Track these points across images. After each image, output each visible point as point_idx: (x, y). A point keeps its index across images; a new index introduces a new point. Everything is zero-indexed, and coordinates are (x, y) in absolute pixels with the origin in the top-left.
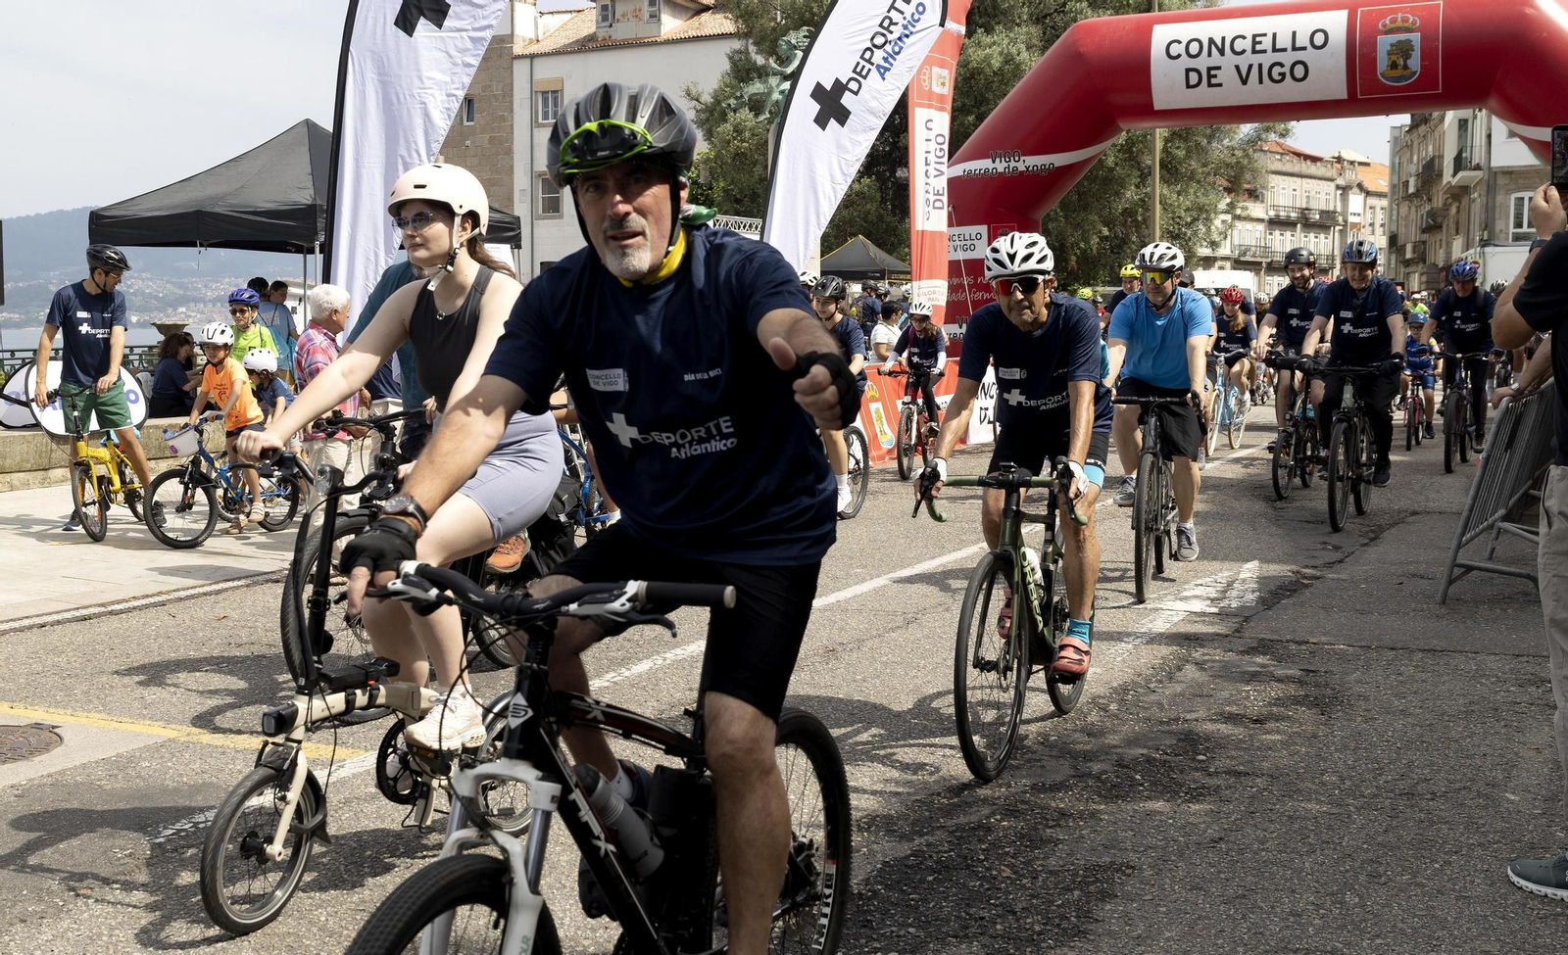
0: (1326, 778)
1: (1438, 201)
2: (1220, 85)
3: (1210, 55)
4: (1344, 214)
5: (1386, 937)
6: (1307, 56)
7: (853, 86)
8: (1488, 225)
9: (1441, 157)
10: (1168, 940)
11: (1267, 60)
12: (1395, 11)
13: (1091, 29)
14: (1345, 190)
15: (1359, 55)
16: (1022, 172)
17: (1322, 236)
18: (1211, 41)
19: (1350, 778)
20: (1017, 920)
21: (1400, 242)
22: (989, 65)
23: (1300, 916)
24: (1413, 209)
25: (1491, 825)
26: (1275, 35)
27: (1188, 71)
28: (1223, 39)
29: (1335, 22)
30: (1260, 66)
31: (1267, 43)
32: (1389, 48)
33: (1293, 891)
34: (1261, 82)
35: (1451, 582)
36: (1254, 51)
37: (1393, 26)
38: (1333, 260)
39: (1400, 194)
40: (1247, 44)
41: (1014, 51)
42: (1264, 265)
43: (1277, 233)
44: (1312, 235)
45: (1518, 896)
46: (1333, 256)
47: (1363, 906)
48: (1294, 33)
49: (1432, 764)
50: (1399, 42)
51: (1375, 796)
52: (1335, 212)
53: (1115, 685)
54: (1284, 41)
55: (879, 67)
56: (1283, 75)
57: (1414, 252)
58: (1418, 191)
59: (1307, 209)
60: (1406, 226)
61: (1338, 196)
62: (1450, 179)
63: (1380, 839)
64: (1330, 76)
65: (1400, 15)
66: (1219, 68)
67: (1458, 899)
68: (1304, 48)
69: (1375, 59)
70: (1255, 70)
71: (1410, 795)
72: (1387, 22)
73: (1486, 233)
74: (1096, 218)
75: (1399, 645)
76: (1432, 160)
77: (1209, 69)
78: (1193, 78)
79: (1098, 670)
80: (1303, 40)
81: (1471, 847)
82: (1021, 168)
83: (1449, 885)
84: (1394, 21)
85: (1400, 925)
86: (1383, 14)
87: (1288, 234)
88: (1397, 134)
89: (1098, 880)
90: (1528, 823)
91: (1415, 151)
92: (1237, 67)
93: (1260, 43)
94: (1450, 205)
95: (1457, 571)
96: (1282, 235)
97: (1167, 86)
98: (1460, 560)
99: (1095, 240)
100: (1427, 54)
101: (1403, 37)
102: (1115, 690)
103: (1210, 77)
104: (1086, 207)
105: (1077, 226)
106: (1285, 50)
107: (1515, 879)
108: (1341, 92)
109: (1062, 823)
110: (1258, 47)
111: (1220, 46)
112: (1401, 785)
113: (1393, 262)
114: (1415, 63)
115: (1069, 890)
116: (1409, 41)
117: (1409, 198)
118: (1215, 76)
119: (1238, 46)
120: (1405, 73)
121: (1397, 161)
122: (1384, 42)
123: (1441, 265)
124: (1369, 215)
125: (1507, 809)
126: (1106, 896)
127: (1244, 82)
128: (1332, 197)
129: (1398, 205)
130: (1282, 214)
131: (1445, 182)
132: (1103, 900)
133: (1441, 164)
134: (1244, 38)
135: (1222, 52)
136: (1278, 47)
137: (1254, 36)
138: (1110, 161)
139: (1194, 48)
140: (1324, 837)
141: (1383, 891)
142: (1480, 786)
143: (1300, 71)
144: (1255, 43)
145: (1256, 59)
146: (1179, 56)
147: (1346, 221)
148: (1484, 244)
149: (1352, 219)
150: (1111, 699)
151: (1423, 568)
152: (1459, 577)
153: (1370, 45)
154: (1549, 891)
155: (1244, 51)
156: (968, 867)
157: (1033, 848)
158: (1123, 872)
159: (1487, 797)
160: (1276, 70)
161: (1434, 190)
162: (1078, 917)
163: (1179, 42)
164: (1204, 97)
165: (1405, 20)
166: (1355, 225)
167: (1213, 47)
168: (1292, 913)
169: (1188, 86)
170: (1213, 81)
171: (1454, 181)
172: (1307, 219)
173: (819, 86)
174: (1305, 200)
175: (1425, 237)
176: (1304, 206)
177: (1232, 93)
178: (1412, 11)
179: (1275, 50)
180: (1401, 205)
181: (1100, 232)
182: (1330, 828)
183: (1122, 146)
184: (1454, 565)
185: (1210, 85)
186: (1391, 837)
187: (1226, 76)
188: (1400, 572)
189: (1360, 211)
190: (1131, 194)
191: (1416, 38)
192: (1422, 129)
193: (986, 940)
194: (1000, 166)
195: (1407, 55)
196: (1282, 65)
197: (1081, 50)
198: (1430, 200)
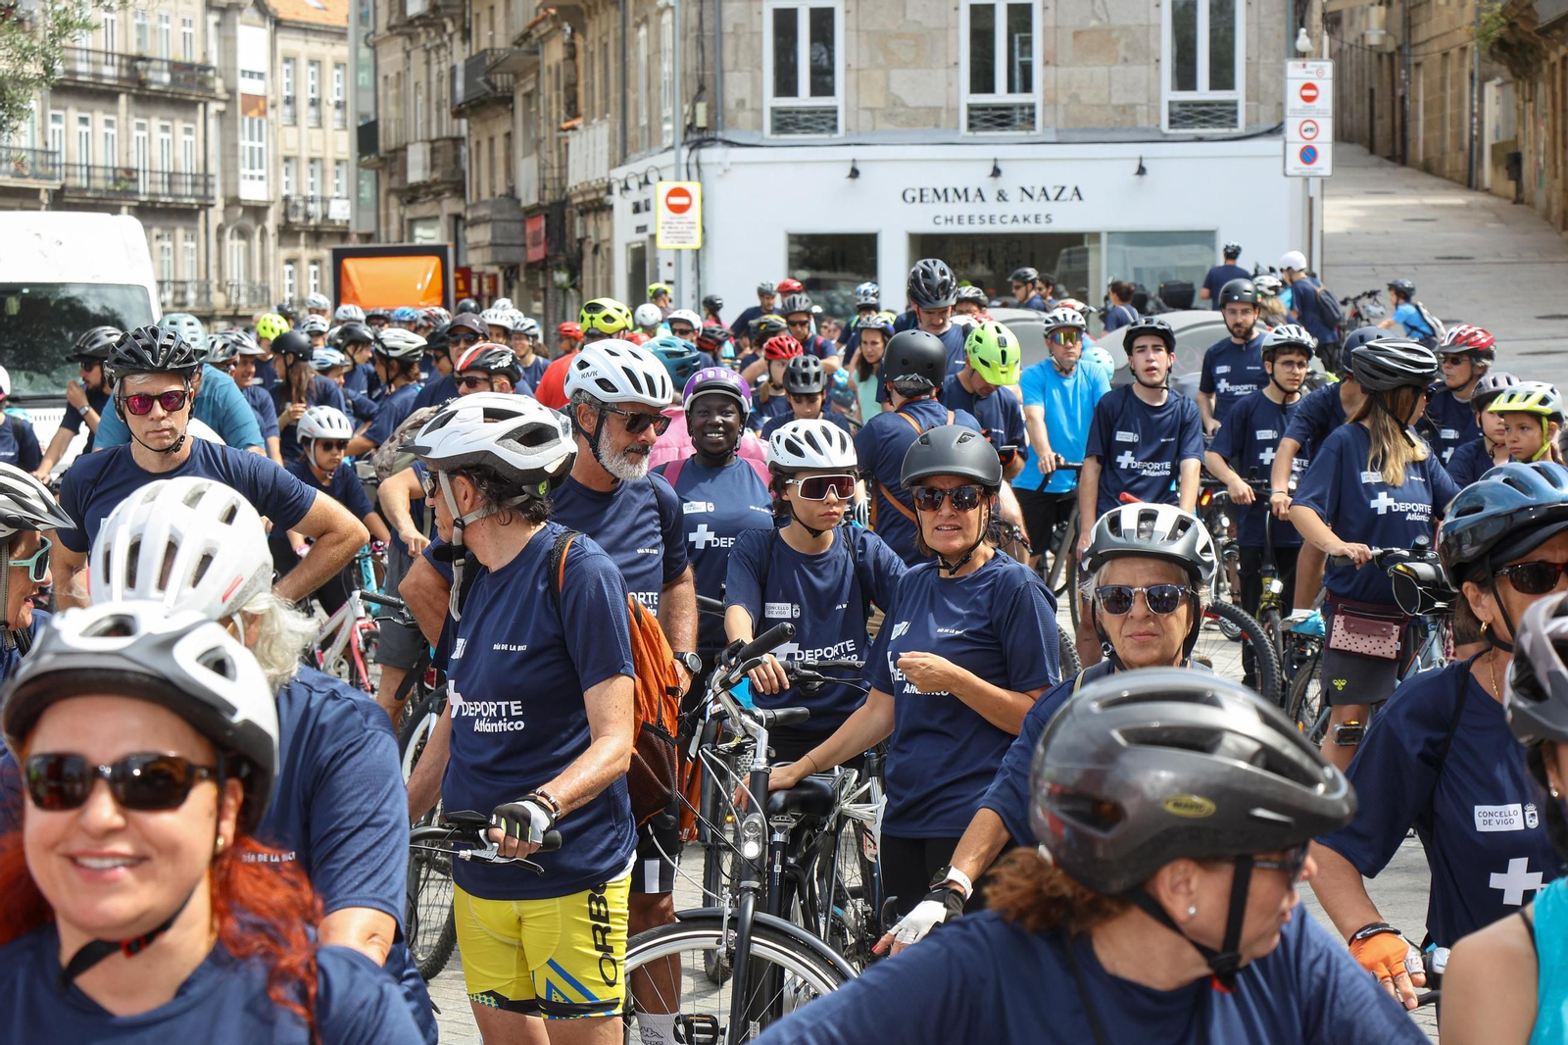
4: (229, 70)
8: (704, 86)
17: (179, 125)
21: (387, 140)
24: (418, 56)
38: (206, 186)
42: (44, 197)
43: (73, 114)
44: (155, 123)
46: (206, 175)
52: (205, 68)
57: (433, 167)
59: (141, 58)
60: (401, 100)
61: (212, 29)
73: (701, 108)
87: (99, 118)
94: (544, 39)
96: (84, 121)
113: (368, 192)
117: (406, 27)
123: (529, 197)
124: (283, 79)
128: (195, 30)
129: (374, 47)
130: (82, 67)
147: (232, 91)
148: (698, 137)
149: (246, 86)
166: (254, 102)
172: (142, 84)
174: (134, 36)
176: (133, 50)
180: (383, 49)
189: (262, 65)
198: (466, 35)
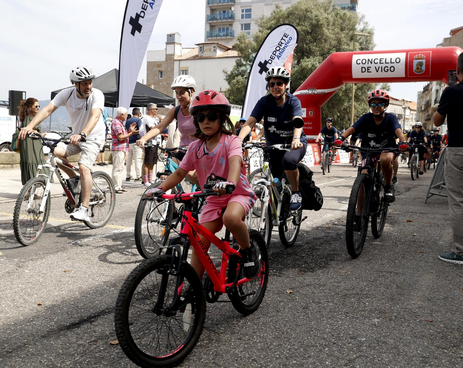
0: (392, 238)
1: (430, 112)
2: (371, 72)
3: (368, 63)
5: (406, 269)
6: (395, 65)
7: (270, 62)
9: (431, 100)
10: (348, 269)
11: (384, 65)
12: (419, 53)
13: (335, 55)
14: (405, 108)
15: (409, 65)
16: (316, 94)
18: (369, 60)
19: (398, 238)
20: (308, 265)
22: (308, 67)
23: (383, 265)
25: (435, 248)
26: (386, 59)
27: (362, 68)
28: (372, 59)
29: (402, 56)
30: (382, 67)
31: (384, 61)
32: (417, 63)
33: (382, 260)
34: (382, 71)
35: (428, 198)
37: (418, 57)
39: (420, 110)
40: (378, 61)
41: (315, 64)
45: (441, 262)
47: (400, 263)
48: (391, 59)
49: (420, 236)
50: (419, 62)
51: (405, 242)
53: (337, 218)
54: (388, 61)
55: (277, 56)
56: (388, 70)
58: (424, 109)
62: (433, 106)
63: (405, 250)
64: (400, 71)
65: (420, 55)
66: (371, 67)
67: (425, 262)
68: (394, 63)
69: (412, 67)
70: (380, 68)
71: (414, 242)
72: (416, 56)
74: (336, 110)
75: (414, 212)
76: (429, 101)
77: (368, 67)
79: (333, 215)
80: (393, 61)
81: (429, 252)
82: (316, 92)
83: (423, 259)
84: (418, 56)
85: (410, 267)
86: (415, 54)
88: (419, 93)
89: (330, 257)
90: (445, 248)
91: (424, 98)
92: (375, 67)
93: (382, 61)
95: (430, 195)
97: (356, 72)
98: (430, 192)
99: (336, 117)
100: (427, 66)
102: (337, 219)
103: (368, 70)
104: (333, 108)
105: (331, 112)
106: (388, 63)
107: (441, 258)
108: (403, 75)
109: (321, 245)
110: (381, 62)
111: (371, 61)
112: (412, 240)
114: (424, 68)
115: (322, 258)
116: (422, 62)
118: (369, 69)
119: (376, 62)
120: (421, 70)
121: (419, 101)
122: (415, 62)
125: (440, 245)
126: (332, 260)
127: (377, 71)
131: (432, 107)
132: (331, 261)
133: (431, 102)
134: (377, 59)
135: (371, 63)
136: (387, 62)
138: (341, 95)
139: (364, 61)
140: (391, 249)
141: (405, 261)
142: (433, 240)
143: (392, 69)
144: (380, 61)
145: (381, 65)
146: (360, 64)
150: (335, 221)
151: (421, 197)
152: (431, 196)
153: (412, 62)
154: (450, 261)
155: (377, 63)
156: (295, 254)
157: (313, 250)
158: (337, 256)
159: (434, 242)
160: (386, 69)
161: (429, 109)
162: (324, 264)
163: (360, 60)
164: (366, 75)
165: (421, 56)
167: (369, 61)
168: (381, 264)
169: (362, 72)
170: (369, 71)
171: (434, 106)
173: (260, 62)
175: (426, 122)
177: (374, 74)
178: (423, 54)
179: (386, 63)
181: (337, 114)
182: (392, 248)
183: (344, 91)
184: (429, 193)
185: (368, 72)
186: (408, 250)
187: (373, 69)
188: (415, 197)
190: (346, 104)
191: (424, 61)
192: (426, 92)
193: (300, 268)
194: (310, 92)
195: (421, 66)
196: (388, 67)
197: (333, 61)
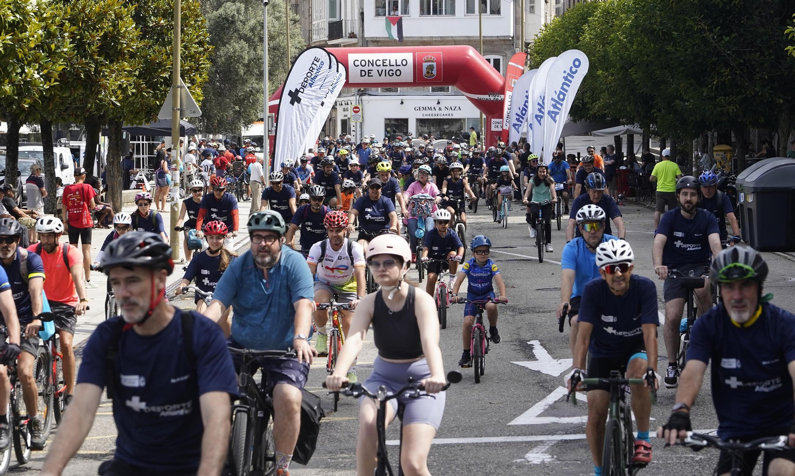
2: (372, 76)
3: (368, 66)
6: (401, 68)
11: (388, 68)
12: (428, 54)
15: (417, 68)
18: (369, 61)
26: (390, 60)
27: (361, 71)
28: (373, 60)
29: (409, 57)
31: (387, 63)
32: (426, 67)
34: (385, 76)
36: (383, 65)
37: (427, 60)
40: (381, 63)
48: (396, 60)
50: (430, 65)
54: (393, 63)
56: (393, 74)
64: (408, 74)
65: (429, 56)
66: (372, 70)
68: (400, 65)
69: (422, 70)
70: (384, 71)
72: (426, 58)
77: (369, 71)
78: (362, 73)
80: (399, 63)
84: (428, 58)
86: (424, 55)
92: (378, 70)
93: (385, 62)
97: (354, 76)
100: (439, 69)
101: (431, 63)
103: (369, 73)
106: (393, 65)
108: (411, 80)
110: (385, 64)
114: (434, 72)
116: (432, 65)
119: (378, 63)
120: (432, 75)
122: (425, 65)
127: (380, 75)
134: (380, 60)
135: (373, 65)
137: (383, 60)
139: (363, 63)
143: (398, 73)
144: (383, 62)
145: (384, 68)
146: (358, 65)
153: (421, 66)
155: (380, 65)
160: (391, 72)
163: (358, 61)
164: (366, 79)
165: (431, 58)
167: (370, 63)
169: (361, 76)
177: (376, 79)
178: (433, 55)
179: (390, 65)
185: (369, 76)
187: (374, 73)
191: (435, 64)
195: (432, 70)
196: (393, 71)
